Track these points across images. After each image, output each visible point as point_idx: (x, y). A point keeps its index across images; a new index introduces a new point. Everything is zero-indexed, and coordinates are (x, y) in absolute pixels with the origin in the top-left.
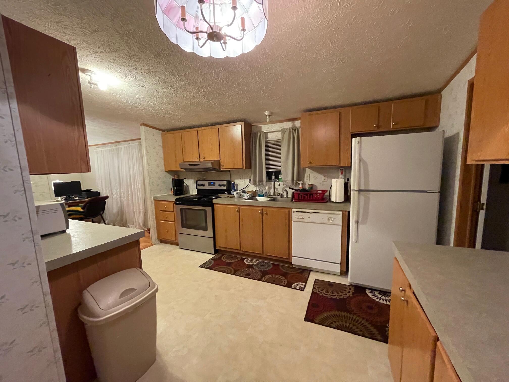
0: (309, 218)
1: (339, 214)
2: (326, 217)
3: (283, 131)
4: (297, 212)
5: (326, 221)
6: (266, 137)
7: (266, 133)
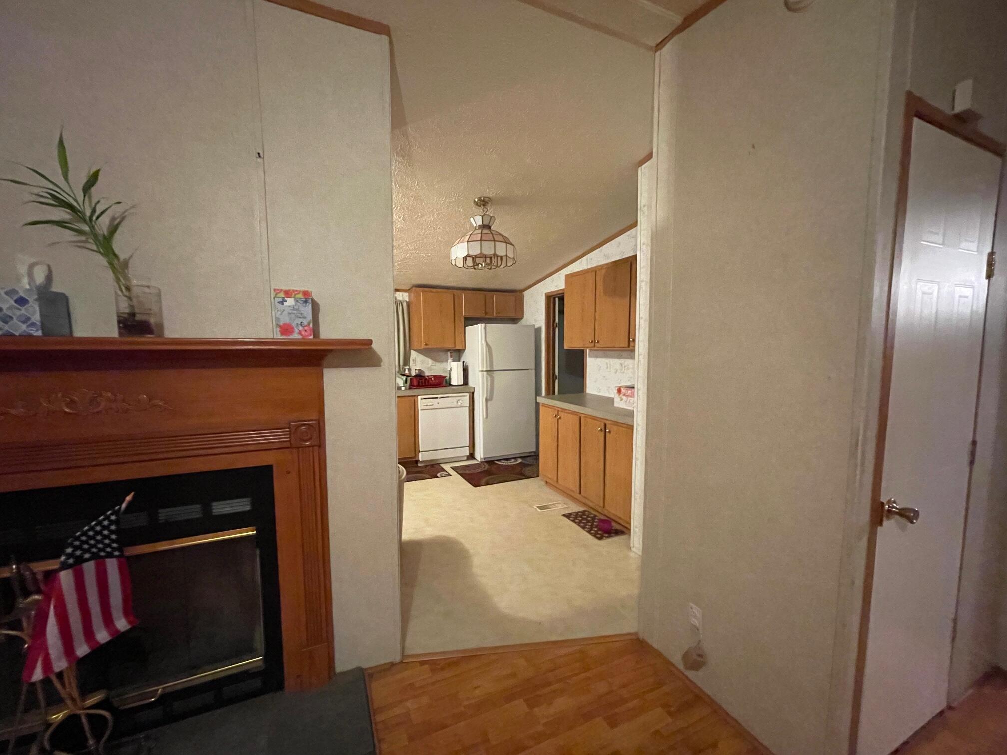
0: (438, 403)
1: (466, 396)
2: (455, 400)
4: (424, 399)
5: (455, 405)
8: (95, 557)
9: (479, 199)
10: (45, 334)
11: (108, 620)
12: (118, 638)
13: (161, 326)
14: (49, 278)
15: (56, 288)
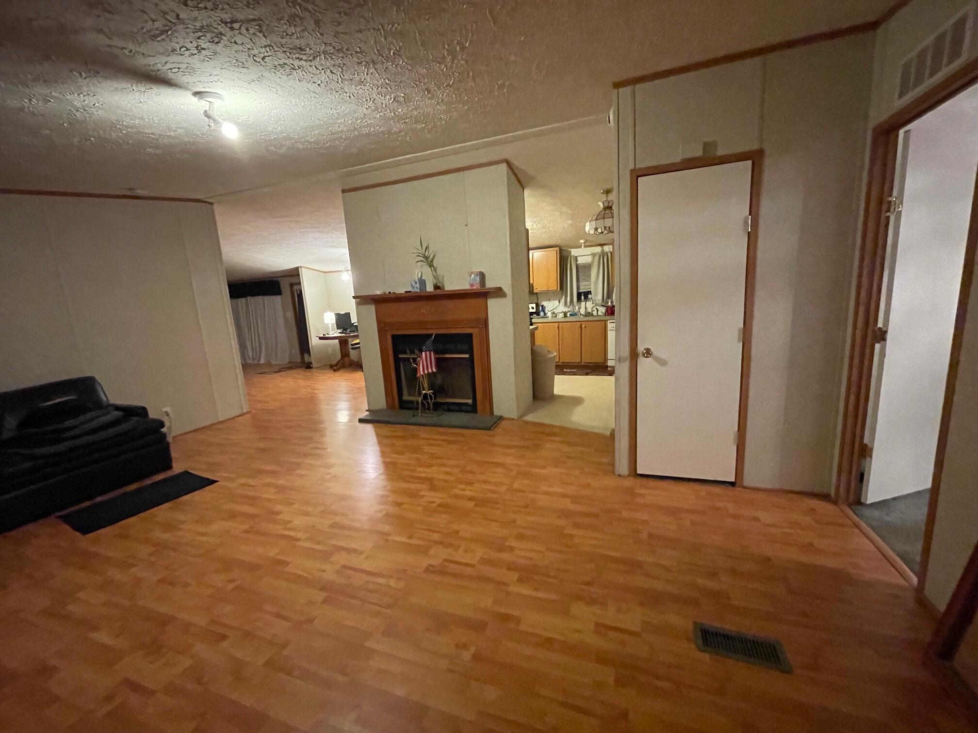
3: (594, 255)
6: (577, 261)
7: (576, 257)
8: (429, 351)
9: (604, 190)
10: (420, 291)
11: (432, 368)
12: (433, 372)
13: (444, 287)
14: (421, 276)
15: (423, 278)
